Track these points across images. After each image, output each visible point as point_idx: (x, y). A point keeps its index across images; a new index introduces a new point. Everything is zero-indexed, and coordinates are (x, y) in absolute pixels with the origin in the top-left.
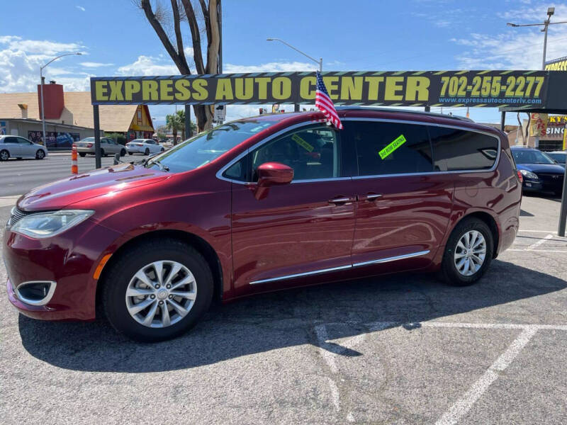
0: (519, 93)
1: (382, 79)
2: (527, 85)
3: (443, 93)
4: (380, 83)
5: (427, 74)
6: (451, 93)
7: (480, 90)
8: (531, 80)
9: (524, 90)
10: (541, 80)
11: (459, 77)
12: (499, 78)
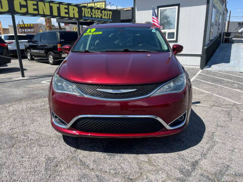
0: (106, 17)
1: (58, 5)
2: (108, 14)
3: (83, 15)
4: (58, 7)
5: (76, 6)
6: (86, 15)
7: (95, 15)
8: (108, 12)
9: (107, 16)
10: (111, 12)
11: (88, 8)
12: (99, 11)
